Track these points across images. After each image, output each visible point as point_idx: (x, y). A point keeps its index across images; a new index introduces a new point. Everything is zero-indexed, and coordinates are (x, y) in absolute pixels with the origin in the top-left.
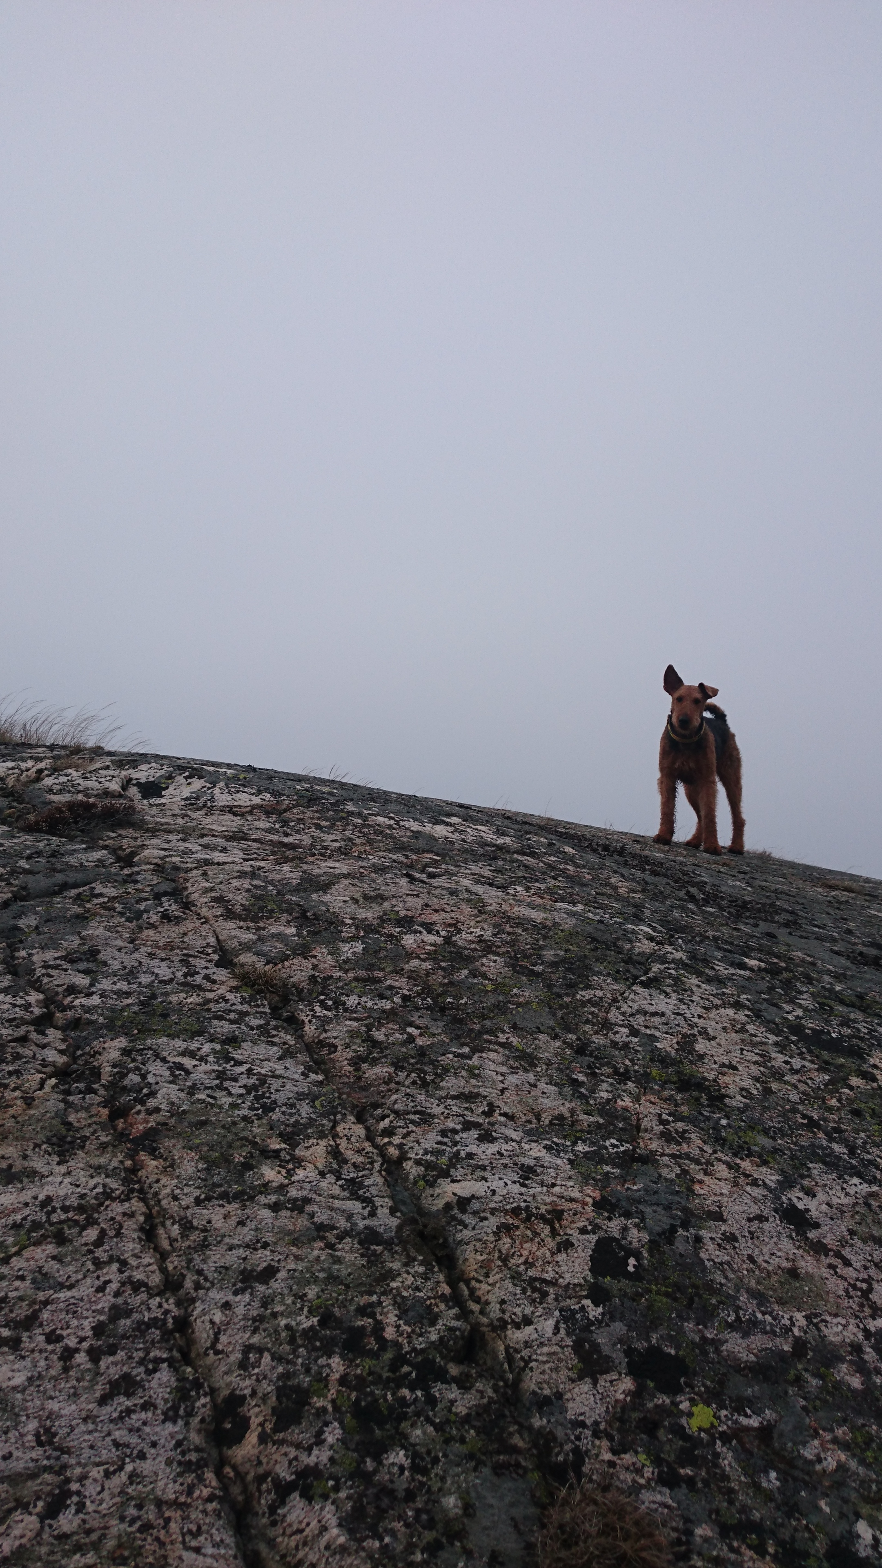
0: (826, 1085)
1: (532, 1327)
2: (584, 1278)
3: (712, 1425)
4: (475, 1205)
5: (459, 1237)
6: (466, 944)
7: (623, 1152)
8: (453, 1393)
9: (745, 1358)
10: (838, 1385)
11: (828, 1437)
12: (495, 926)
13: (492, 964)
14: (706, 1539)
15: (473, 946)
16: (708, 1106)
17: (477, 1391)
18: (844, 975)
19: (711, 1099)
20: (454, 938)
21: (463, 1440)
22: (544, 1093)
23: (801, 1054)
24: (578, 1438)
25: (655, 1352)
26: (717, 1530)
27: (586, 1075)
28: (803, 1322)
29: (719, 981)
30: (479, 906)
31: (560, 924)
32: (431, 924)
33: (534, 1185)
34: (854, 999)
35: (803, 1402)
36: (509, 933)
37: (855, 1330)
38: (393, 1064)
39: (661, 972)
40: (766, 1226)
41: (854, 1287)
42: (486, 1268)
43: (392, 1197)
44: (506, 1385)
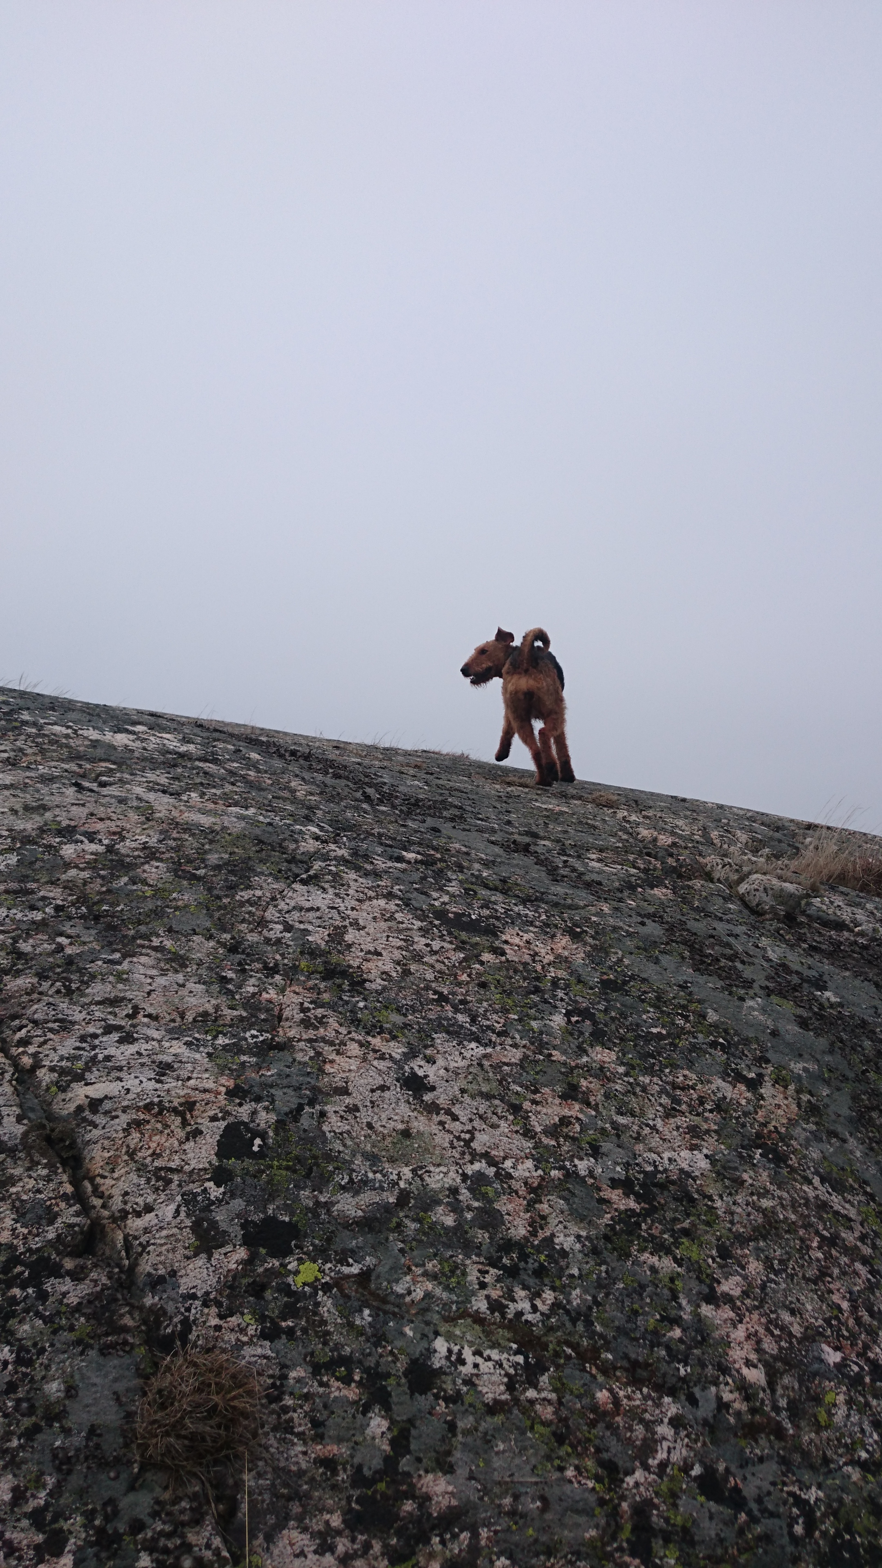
0: (460, 963)
1: (153, 1214)
2: (210, 1163)
3: (317, 1279)
4: (107, 1105)
5: (87, 1137)
6: (129, 852)
7: (262, 1042)
8: (66, 1285)
9: (354, 1214)
10: (433, 1226)
11: (419, 1271)
12: (161, 832)
13: (154, 870)
14: (299, 1380)
15: (136, 853)
16: (349, 991)
17: (91, 1280)
18: (493, 862)
19: (353, 984)
20: (117, 846)
21: (72, 1329)
22: (191, 992)
23: (441, 937)
24: (188, 1310)
25: (271, 1222)
26: (310, 1370)
27: (236, 972)
28: (409, 1175)
29: (377, 874)
30: (147, 813)
31: (228, 828)
32: (95, 833)
33: (169, 1080)
34: (498, 883)
35: (401, 1245)
36: (175, 839)
37: (454, 1176)
38: (37, 974)
39: (322, 869)
40: (387, 1094)
41: (459, 1138)
42: (112, 1164)
43: (20, 1106)
44: (121, 1271)
